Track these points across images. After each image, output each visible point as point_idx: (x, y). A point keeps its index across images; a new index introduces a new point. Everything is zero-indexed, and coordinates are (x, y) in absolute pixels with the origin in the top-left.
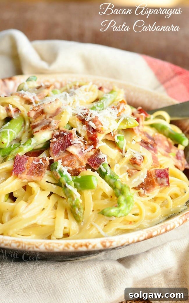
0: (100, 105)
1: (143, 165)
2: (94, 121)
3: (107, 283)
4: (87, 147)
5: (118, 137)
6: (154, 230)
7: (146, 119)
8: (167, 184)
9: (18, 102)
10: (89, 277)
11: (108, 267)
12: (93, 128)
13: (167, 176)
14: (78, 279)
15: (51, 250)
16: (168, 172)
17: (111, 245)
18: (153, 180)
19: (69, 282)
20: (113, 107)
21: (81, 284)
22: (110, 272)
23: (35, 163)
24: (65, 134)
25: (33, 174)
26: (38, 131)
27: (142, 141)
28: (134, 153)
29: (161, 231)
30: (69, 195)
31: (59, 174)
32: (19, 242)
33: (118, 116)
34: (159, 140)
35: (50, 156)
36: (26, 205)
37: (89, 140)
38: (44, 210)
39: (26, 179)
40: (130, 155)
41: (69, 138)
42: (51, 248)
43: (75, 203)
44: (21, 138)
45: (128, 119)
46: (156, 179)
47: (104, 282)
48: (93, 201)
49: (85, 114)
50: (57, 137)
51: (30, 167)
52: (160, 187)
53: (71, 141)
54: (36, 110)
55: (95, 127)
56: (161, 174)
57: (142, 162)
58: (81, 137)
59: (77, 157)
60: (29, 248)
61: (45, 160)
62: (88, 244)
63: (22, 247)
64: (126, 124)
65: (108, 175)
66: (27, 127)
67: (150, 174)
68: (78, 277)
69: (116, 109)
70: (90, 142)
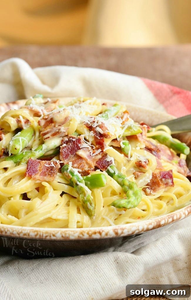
0: (105, 116)
1: (148, 168)
2: (101, 127)
3: (119, 270)
4: (95, 151)
5: (123, 143)
6: (162, 219)
7: (148, 132)
8: (172, 184)
9: (28, 114)
10: (103, 266)
11: (120, 256)
12: (100, 133)
13: (171, 177)
14: (93, 268)
15: (67, 237)
16: (172, 174)
17: (122, 233)
18: (158, 181)
19: (84, 271)
20: (118, 117)
21: (95, 272)
22: (122, 260)
23: (47, 166)
24: (74, 140)
25: (45, 175)
26: (49, 137)
27: (145, 147)
28: (139, 157)
29: (168, 221)
30: (81, 191)
31: (70, 175)
32: (37, 231)
33: (122, 124)
34: (162, 149)
35: (60, 161)
36: (41, 202)
37: (96, 145)
38: (58, 206)
39: (39, 180)
40: (136, 158)
41: (78, 143)
42: (67, 235)
43: (87, 199)
44: (32, 146)
45: (132, 126)
46: (161, 180)
47: (117, 269)
48: (103, 197)
49: (92, 121)
50: (67, 142)
51: (43, 170)
52: (165, 186)
53: (80, 146)
54: (46, 119)
55: (102, 132)
56: (165, 175)
57: (147, 164)
58: (89, 142)
59: (86, 160)
60: (46, 236)
61: (56, 163)
62: (101, 231)
63: (40, 236)
64: (130, 131)
65: (116, 175)
66: (37, 136)
67: (155, 175)
68: (92, 266)
69: (121, 119)
70: (97, 146)
